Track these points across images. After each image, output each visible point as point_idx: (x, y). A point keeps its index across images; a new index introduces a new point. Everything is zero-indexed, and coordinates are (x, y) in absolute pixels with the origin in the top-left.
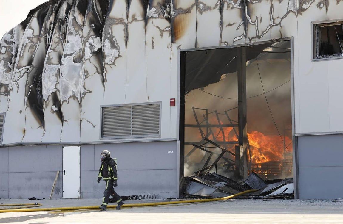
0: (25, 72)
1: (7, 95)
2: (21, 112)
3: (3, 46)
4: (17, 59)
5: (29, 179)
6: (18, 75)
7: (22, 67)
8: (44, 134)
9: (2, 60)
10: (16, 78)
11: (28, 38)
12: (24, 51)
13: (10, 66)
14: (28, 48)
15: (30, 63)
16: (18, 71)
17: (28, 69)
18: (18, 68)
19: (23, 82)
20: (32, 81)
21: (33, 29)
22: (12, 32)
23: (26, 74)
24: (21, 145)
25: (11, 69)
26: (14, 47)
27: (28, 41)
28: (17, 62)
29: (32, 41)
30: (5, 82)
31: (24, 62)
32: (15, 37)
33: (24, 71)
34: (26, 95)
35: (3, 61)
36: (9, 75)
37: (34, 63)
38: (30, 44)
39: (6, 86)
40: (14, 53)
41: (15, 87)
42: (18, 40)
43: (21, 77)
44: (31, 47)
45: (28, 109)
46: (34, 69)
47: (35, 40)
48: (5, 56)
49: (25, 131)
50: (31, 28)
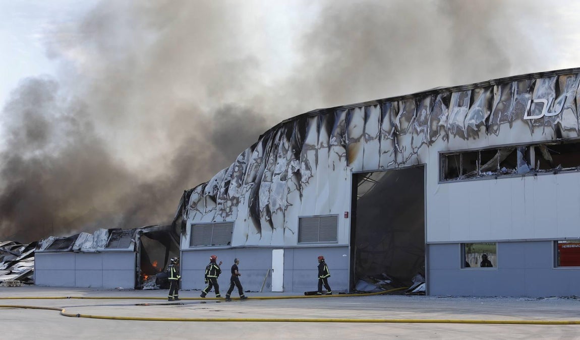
0: (250, 188)
1: (237, 206)
2: (245, 220)
3: (236, 166)
4: (246, 176)
5: (249, 276)
6: (245, 189)
7: (248, 183)
8: (260, 239)
11: (255, 159)
12: (251, 170)
13: (241, 182)
14: (254, 167)
15: (254, 181)
16: (246, 186)
17: (252, 185)
18: (246, 184)
19: (247, 195)
20: (254, 194)
21: (258, 152)
22: (244, 154)
24: (243, 248)
25: (240, 185)
26: (244, 166)
27: (254, 162)
28: (245, 179)
29: (257, 162)
30: (237, 196)
31: (250, 179)
32: (246, 158)
33: (248, 187)
34: (249, 206)
35: (236, 178)
36: (239, 190)
37: (256, 181)
38: (255, 164)
39: (238, 199)
40: (244, 172)
41: (242, 200)
42: (248, 160)
43: (247, 191)
44: (256, 167)
45: (250, 218)
46: (256, 185)
47: (259, 161)
48: (238, 174)
49: (248, 236)
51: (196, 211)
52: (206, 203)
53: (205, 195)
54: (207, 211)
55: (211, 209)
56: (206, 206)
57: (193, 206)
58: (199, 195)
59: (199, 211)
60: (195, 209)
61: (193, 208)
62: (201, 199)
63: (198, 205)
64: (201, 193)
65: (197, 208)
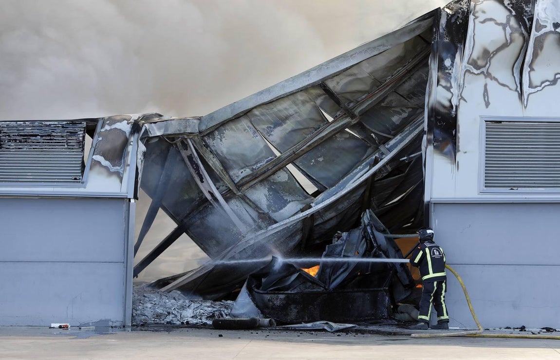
51: (486, 77)
52: (535, 55)
53: (537, 30)
54: (536, 81)
55: (551, 78)
56: (530, 66)
57: (480, 63)
58: (508, 29)
59: (496, 80)
60: (483, 73)
61: (478, 67)
62: (512, 41)
63: (493, 61)
64: (513, 22)
65: (490, 71)
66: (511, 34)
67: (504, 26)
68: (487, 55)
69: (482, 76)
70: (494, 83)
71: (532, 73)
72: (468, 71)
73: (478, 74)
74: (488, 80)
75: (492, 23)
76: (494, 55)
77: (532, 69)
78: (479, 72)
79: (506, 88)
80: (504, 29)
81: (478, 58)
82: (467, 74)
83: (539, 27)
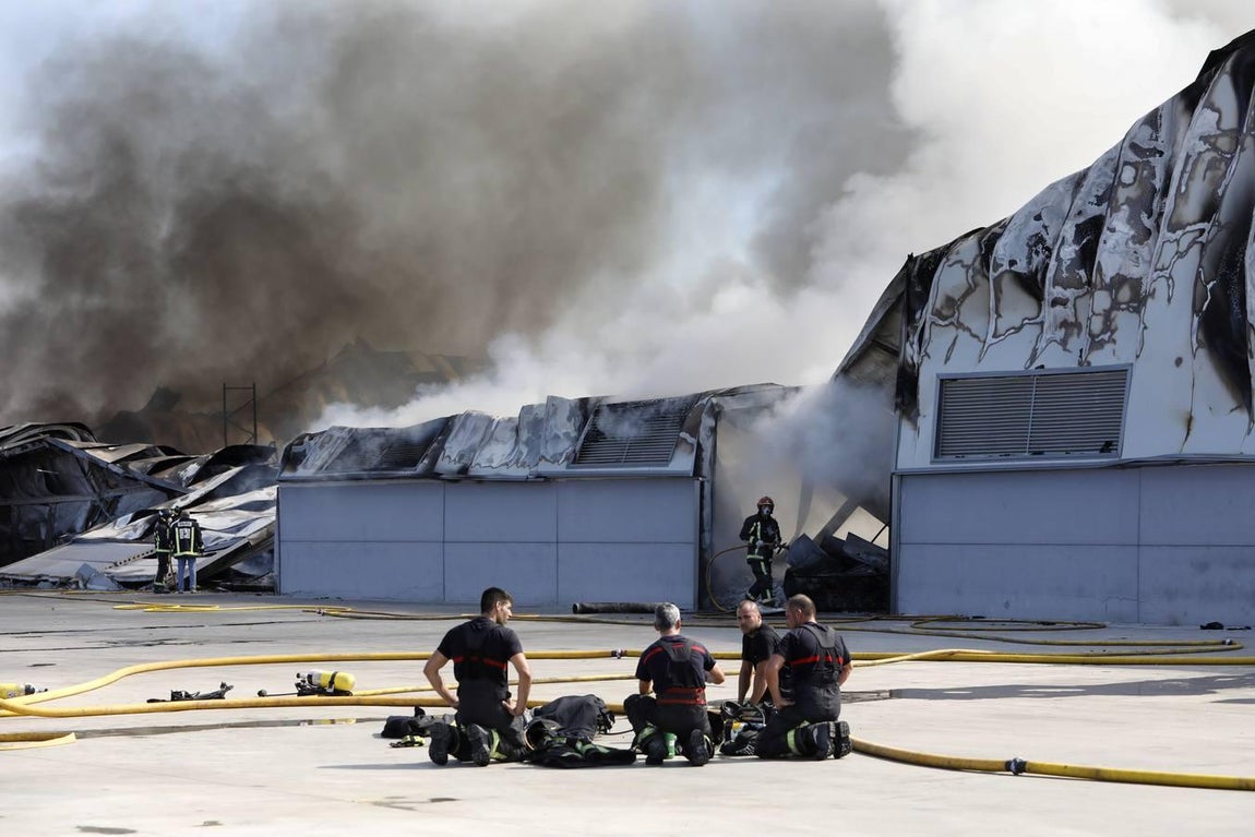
0: (1194, 242)
1: (1137, 311)
2: (1179, 362)
3: (1126, 163)
4: (1170, 201)
5: (1203, 567)
6: (1170, 250)
7: (1182, 226)
8: (1250, 431)
9: (1122, 204)
10: (1165, 260)
11: (1204, 139)
12: (1190, 178)
13: (1148, 223)
14: (1202, 167)
15: (1209, 210)
16: (1170, 235)
17: (1202, 231)
18: (1173, 228)
19: (1186, 269)
20: (1216, 267)
21: (1218, 111)
22: (1153, 120)
23: (1196, 249)
24: (1176, 464)
25: (1148, 233)
26: (1158, 163)
27: (1202, 147)
28: (1168, 210)
29: (1214, 148)
30: (1134, 271)
31: (1191, 210)
32: (1163, 134)
33: (1189, 238)
34: (1196, 310)
35: (1125, 207)
36: (1144, 251)
37: (1224, 214)
38: (1208, 156)
39: (1136, 284)
40: (1158, 184)
41: (1161, 286)
42: (1173, 142)
43: (1180, 255)
44: (1211, 166)
45: (1202, 353)
46: (1223, 234)
47: (1223, 143)
48: (1132, 192)
49: (1190, 420)
50: (1211, 106)
51: (957, 328)
52: (998, 300)
53: (995, 271)
54: (1001, 330)
55: (1018, 325)
56: (997, 312)
57: (945, 312)
58: (970, 271)
59: (969, 330)
60: (952, 323)
61: (944, 318)
62: (976, 285)
63: (962, 309)
64: (977, 264)
65: (961, 320)
66: (973, 277)
67: (967, 267)
68: (951, 302)
69: (952, 328)
70: (967, 334)
71: (1000, 320)
72: (933, 323)
73: (946, 326)
74: (960, 331)
75: (959, 265)
76: (962, 302)
77: (999, 316)
78: (946, 322)
79: (975, 340)
80: (967, 272)
81: (942, 308)
82: (933, 326)
83: (999, 266)
